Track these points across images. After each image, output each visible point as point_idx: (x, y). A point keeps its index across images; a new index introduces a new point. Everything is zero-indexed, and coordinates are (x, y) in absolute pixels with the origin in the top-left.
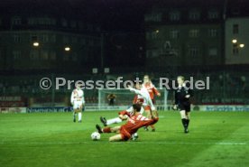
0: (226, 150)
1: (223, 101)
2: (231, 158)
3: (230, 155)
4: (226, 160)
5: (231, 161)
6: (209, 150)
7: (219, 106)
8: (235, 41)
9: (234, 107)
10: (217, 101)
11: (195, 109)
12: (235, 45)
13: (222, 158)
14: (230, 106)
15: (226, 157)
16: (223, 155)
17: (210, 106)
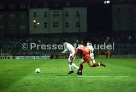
0: (29, 81)
1: (28, 53)
2: (32, 85)
3: (31, 84)
4: (29, 87)
5: (31, 87)
6: (20, 81)
7: (26, 57)
8: (34, 21)
9: (34, 57)
10: (25, 53)
11: (13, 58)
12: (35, 23)
13: (27, 85)
14: (33, 57)
15: (29, 85)
16: (27, 83)
17: (21, 57)
